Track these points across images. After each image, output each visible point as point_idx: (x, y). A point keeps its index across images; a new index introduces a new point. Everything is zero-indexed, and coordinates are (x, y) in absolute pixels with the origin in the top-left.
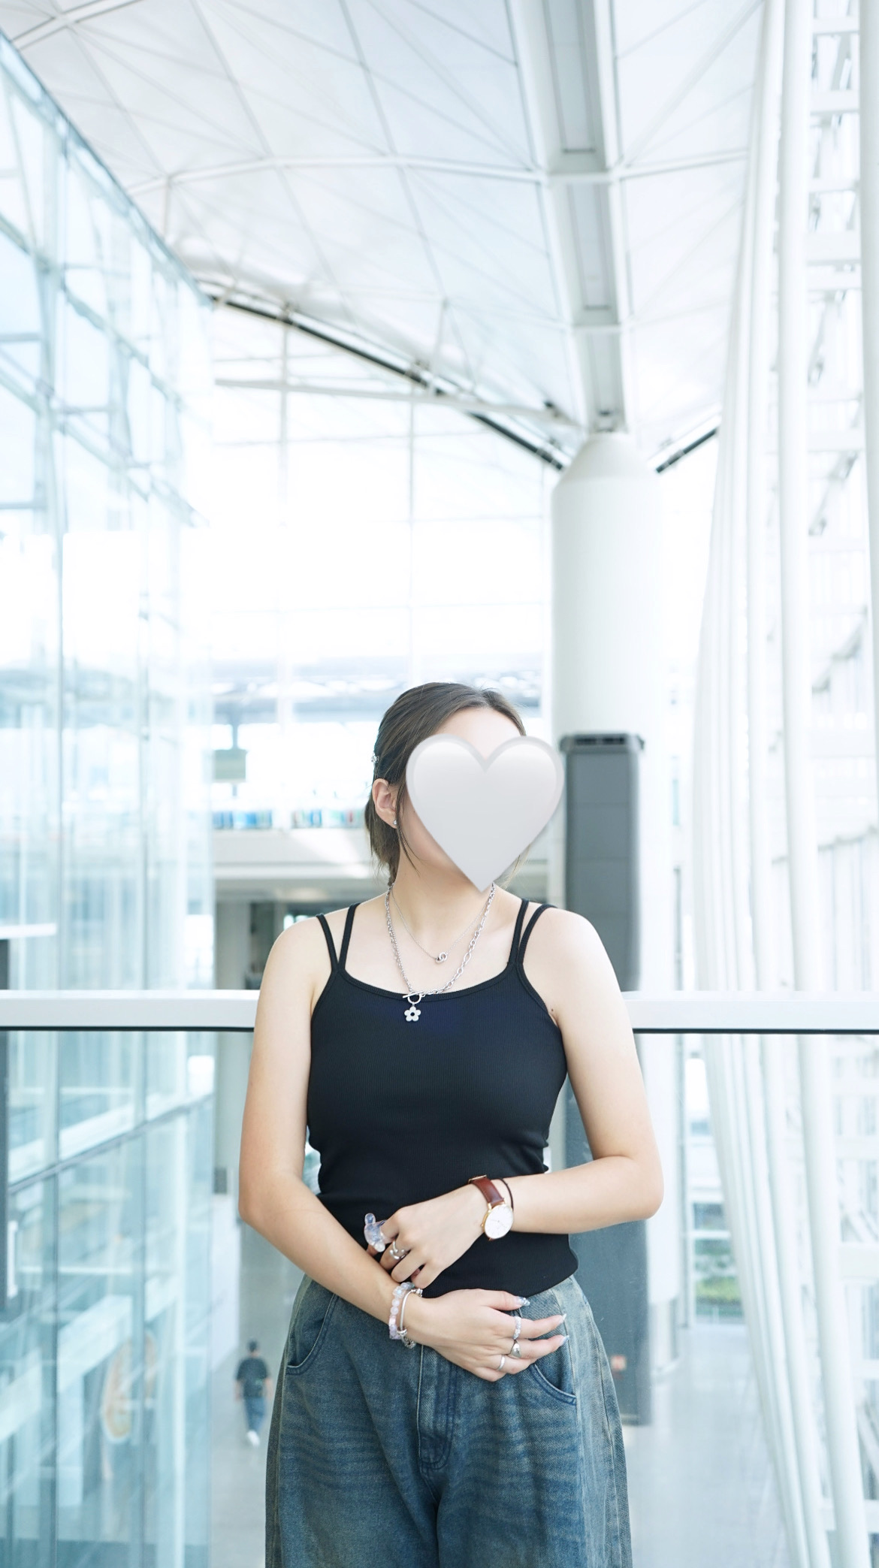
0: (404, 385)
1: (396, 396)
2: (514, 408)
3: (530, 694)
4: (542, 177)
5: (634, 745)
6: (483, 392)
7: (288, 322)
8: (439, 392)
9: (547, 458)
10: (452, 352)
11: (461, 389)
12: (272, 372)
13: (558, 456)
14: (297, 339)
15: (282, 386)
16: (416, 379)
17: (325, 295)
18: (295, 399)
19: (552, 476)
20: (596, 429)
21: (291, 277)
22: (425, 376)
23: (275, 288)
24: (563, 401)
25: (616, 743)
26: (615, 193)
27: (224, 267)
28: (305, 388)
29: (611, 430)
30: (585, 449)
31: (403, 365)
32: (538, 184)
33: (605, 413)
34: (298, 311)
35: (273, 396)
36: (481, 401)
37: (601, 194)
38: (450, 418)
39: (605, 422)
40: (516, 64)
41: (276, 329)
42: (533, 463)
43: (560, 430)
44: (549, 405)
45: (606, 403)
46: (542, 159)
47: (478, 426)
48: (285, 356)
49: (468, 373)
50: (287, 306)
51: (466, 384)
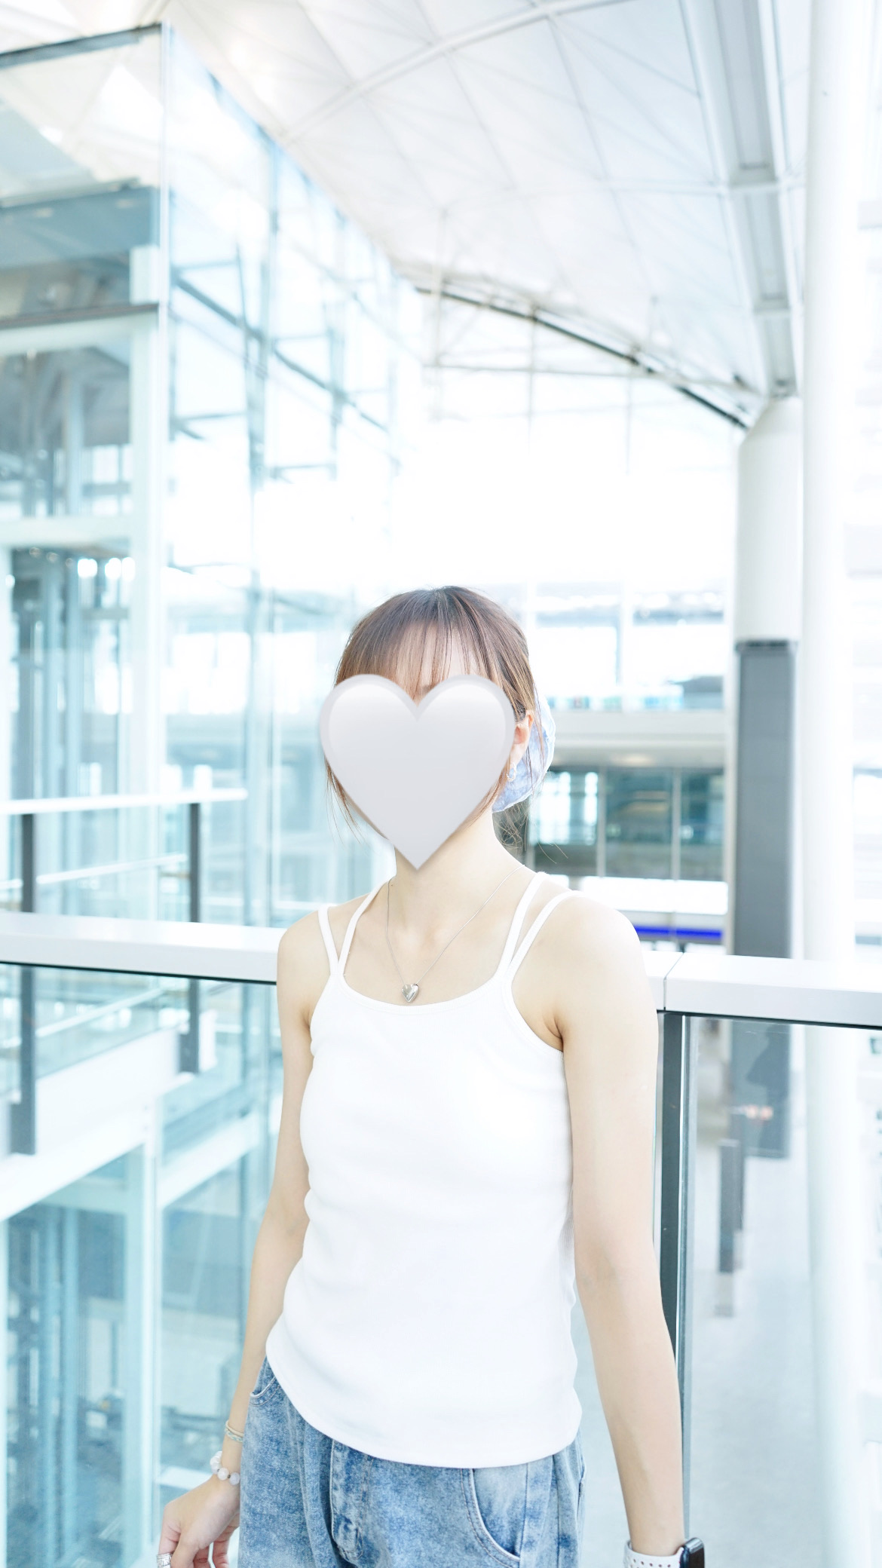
0: (624, 366)
1: (617, 375)
2: (710, 382)
3: (716, 609)
4: (723, 190)
5: (792, 648)
6: (687, 371)
7: (534, 319)
8: (650, 371)
9: (735, 421)
10: (661, 339)
11: (667, 367)
12: (522, 360)
13: (746, 419)
14: (544, 335)
15: (531, 370)
16: (633, 361)
17: (564, 298)
18: (541, 380)
19: (739, 434)
20: (774, 397)
21: (538, 285)
22: (640, 357)
23: (526, 294)
24: (747, 375)
25: (778, 648)
26: (783, 200)
27: (486, 279)
28: (551, 371)
29: (786, 395)
30: (766, 414)
31: (623, 349)
32: (719, 196)
33: (781, 383)
34: (545, 310)
35: (522, 379)
36: (683, 377)
37: (773, 200)
38: (657, 391)
39: (782, 390)
40: (699, 94)
41: (526, 326)
42: (724, 424)
43: (745, 398)
44: (738, 379)
45: (783, 373)
46: (723, 174)
47: (681, 396)
48: (534, 347)
49: (672, 354)
50: (537, 307)
51: (672, 363)
